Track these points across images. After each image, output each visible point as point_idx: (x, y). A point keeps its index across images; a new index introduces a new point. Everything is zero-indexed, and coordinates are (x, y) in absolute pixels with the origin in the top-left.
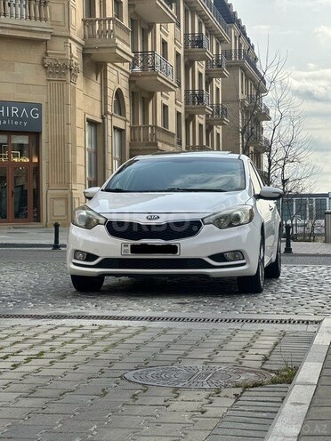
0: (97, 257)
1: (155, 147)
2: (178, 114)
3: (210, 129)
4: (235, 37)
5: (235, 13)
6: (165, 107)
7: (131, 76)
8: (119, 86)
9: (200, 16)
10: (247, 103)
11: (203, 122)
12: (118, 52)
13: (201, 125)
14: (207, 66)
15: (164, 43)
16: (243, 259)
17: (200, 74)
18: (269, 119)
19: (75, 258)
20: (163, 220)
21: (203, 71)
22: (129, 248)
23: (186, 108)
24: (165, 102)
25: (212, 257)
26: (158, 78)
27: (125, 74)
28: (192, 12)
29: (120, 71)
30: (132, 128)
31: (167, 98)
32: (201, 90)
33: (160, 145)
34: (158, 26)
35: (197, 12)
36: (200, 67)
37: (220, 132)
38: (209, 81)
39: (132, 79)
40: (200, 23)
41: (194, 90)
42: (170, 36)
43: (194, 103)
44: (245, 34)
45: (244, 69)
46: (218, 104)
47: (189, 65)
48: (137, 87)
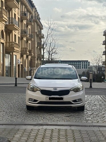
0: (37, 101)
1: (13, 49)
2: (19, 37)
3: (27, 42)
4: (34, 12)
5: (34, 4)
6: (15, 35)
7: (6, 25)
8: (2, 29)
9: (25, 5)
10: (38, 33)
11: (25, 40)
12: (3, 18)
13: (25, 41)
14: (27, 21)
15: (15, 15)
16: (81, 101)
17: (25, 24)
18: (44, 38)
19: (29, 101)
20: (58, 90)
21: (26, 23)
22: (48, 98)
23: (21, 35)
24: (15, 34)
25: (73, 101)
26: (15, 27)
27: (4, 25)
28: (22, 4)
29: (3, 24)
30: (6, 42)
31: (16, 32)
32: (25, 30)
33: (15, 48)
34: (13, 9)
35: (24, 4)
36: (25, 22)
37: (30, 42)
38: (27, 26)
39: (6, 26)
40: (25, 8)
41: (23, 30)
42: (16, 12)
43: (23, 34)
44: (37, 11)
45: (37, 22)
46: (30, 34)
47: (22, 21)
48: (7, 29)
